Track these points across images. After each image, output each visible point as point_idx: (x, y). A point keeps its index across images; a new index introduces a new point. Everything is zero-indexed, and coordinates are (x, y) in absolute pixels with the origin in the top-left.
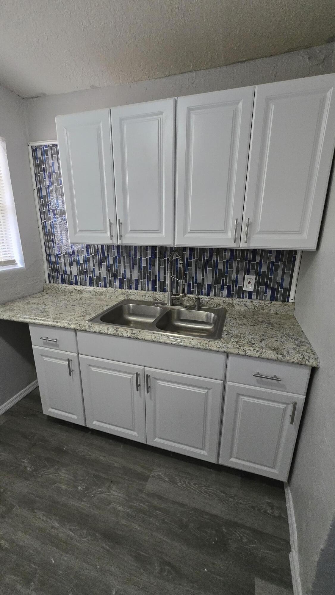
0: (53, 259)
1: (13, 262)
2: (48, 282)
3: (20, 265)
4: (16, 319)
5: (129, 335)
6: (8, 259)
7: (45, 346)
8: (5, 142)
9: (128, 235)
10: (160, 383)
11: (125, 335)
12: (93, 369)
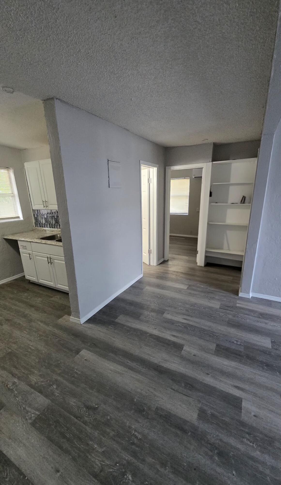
0: (36, 216)
1: (18, 217)
2: (35, 226)
3: (22, 218)
4: (13, 239)
5: (44, 242)
6: (17, 216)
7: (23, 249)
8: (13, 170)
9: (50, 206)
10: (55, 261)
11: (43, 242)
12: (37, 257)
